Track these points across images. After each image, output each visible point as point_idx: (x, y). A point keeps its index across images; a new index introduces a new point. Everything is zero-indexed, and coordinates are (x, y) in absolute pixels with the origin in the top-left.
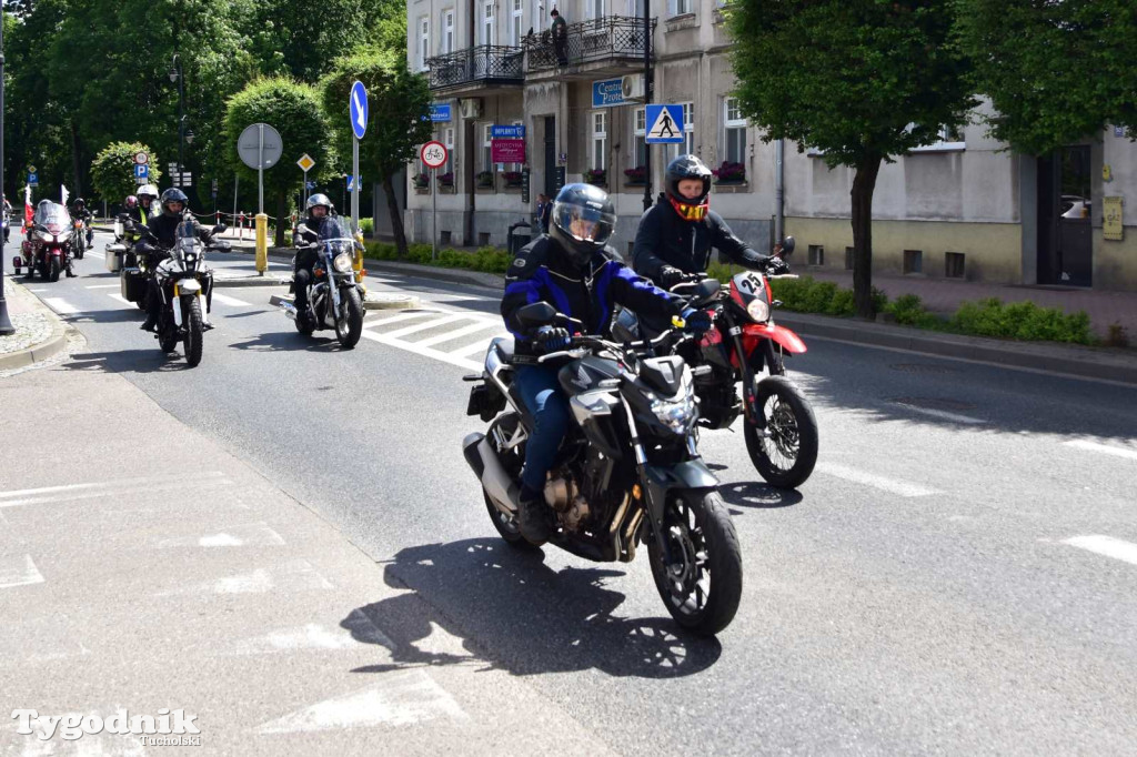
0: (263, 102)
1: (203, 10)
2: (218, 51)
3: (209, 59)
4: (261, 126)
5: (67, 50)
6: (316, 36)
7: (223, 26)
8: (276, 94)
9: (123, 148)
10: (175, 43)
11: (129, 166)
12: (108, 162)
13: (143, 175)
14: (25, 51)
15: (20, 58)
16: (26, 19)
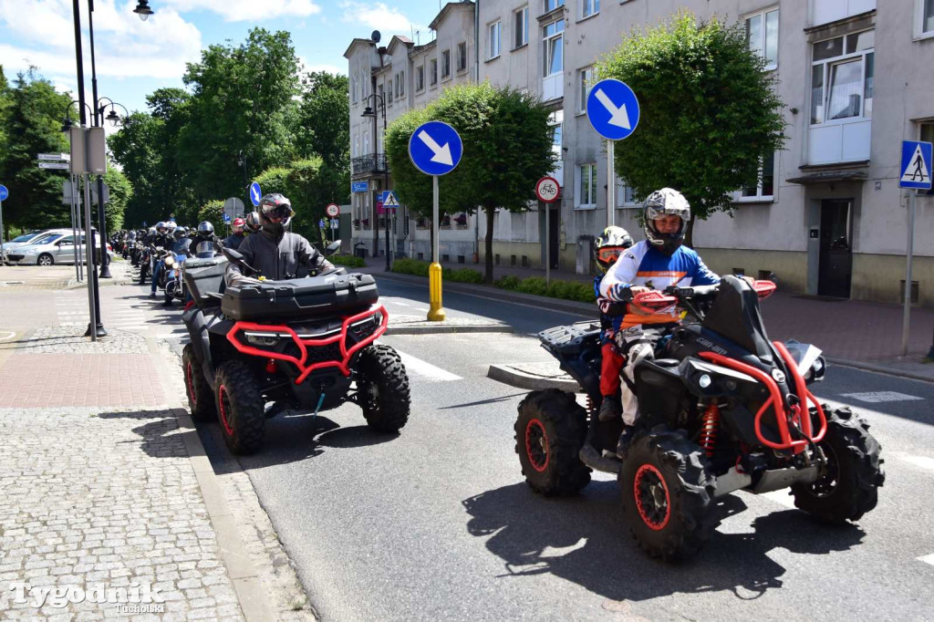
0: (270, 181)
1: (267, 120)
2: (276, 144)
3: (270, 149)
4: (234, 199)
5: (188, 143)
6: (335, 134)
7: (281, 129)
8: (278, 177)
9: (217, 204)
10: (250, 139)
11: (219, 214)
12: (207, 212)
13: (228, 220)
14: (167, 142)
15: (163, 146)
16: (166, 122)
